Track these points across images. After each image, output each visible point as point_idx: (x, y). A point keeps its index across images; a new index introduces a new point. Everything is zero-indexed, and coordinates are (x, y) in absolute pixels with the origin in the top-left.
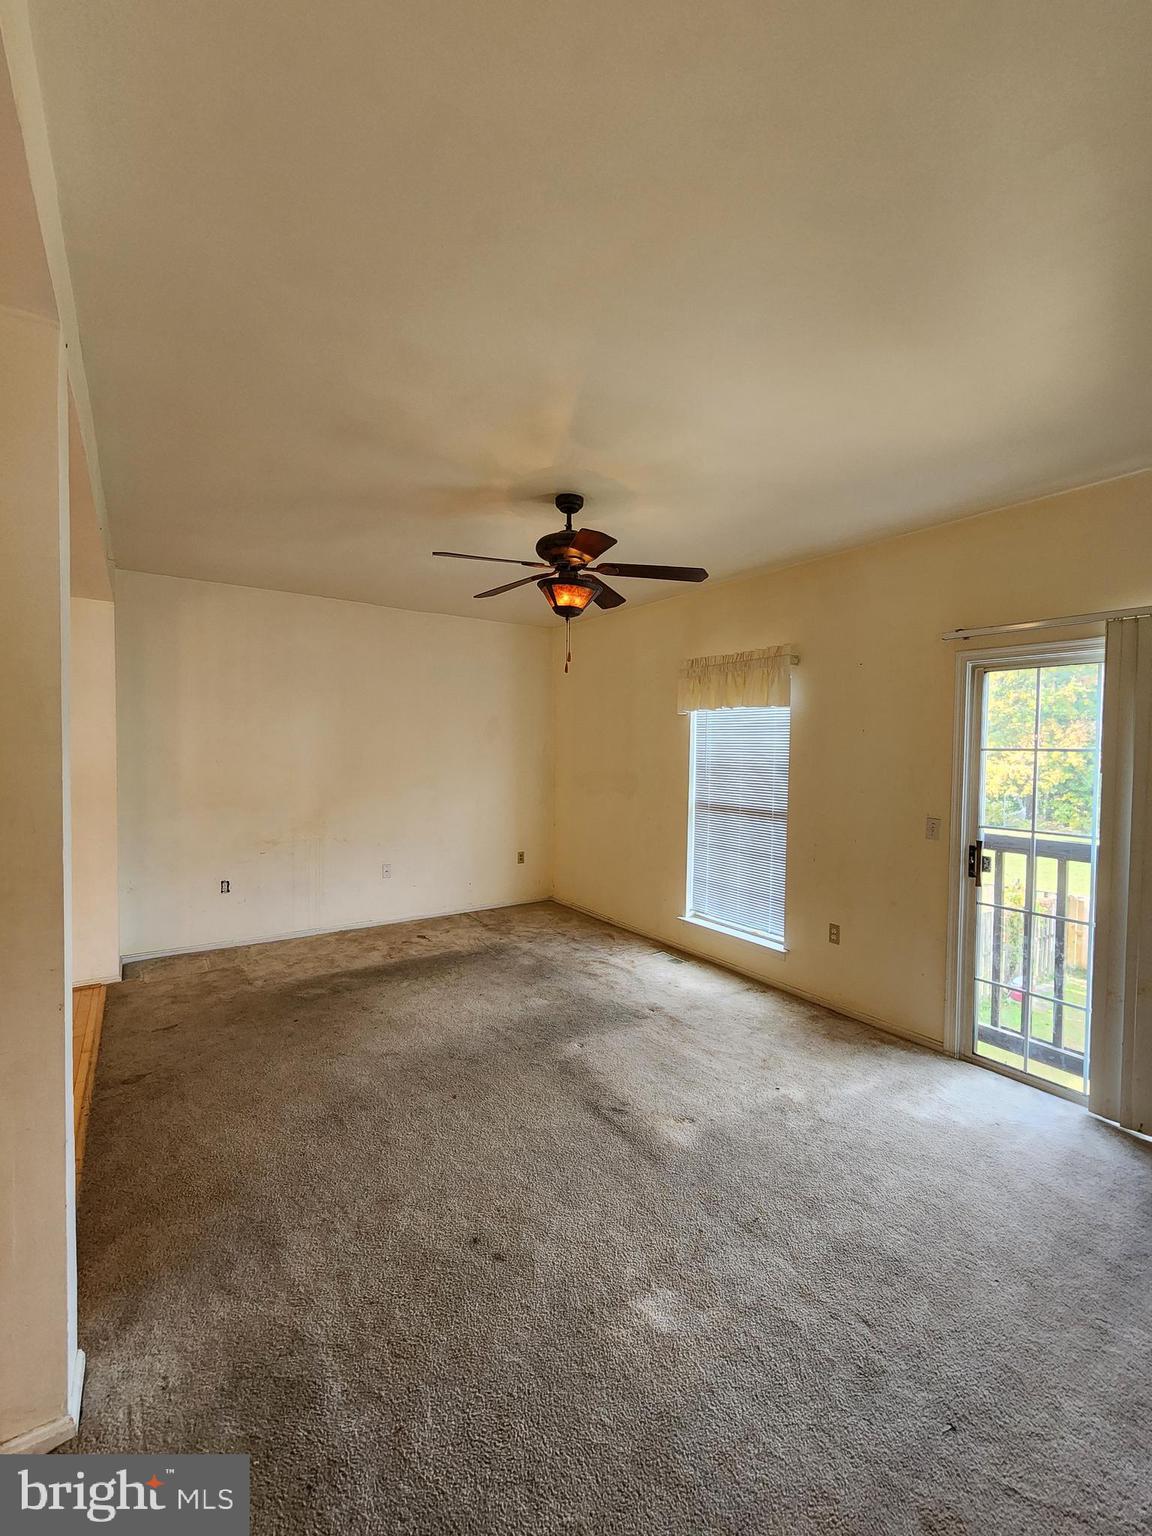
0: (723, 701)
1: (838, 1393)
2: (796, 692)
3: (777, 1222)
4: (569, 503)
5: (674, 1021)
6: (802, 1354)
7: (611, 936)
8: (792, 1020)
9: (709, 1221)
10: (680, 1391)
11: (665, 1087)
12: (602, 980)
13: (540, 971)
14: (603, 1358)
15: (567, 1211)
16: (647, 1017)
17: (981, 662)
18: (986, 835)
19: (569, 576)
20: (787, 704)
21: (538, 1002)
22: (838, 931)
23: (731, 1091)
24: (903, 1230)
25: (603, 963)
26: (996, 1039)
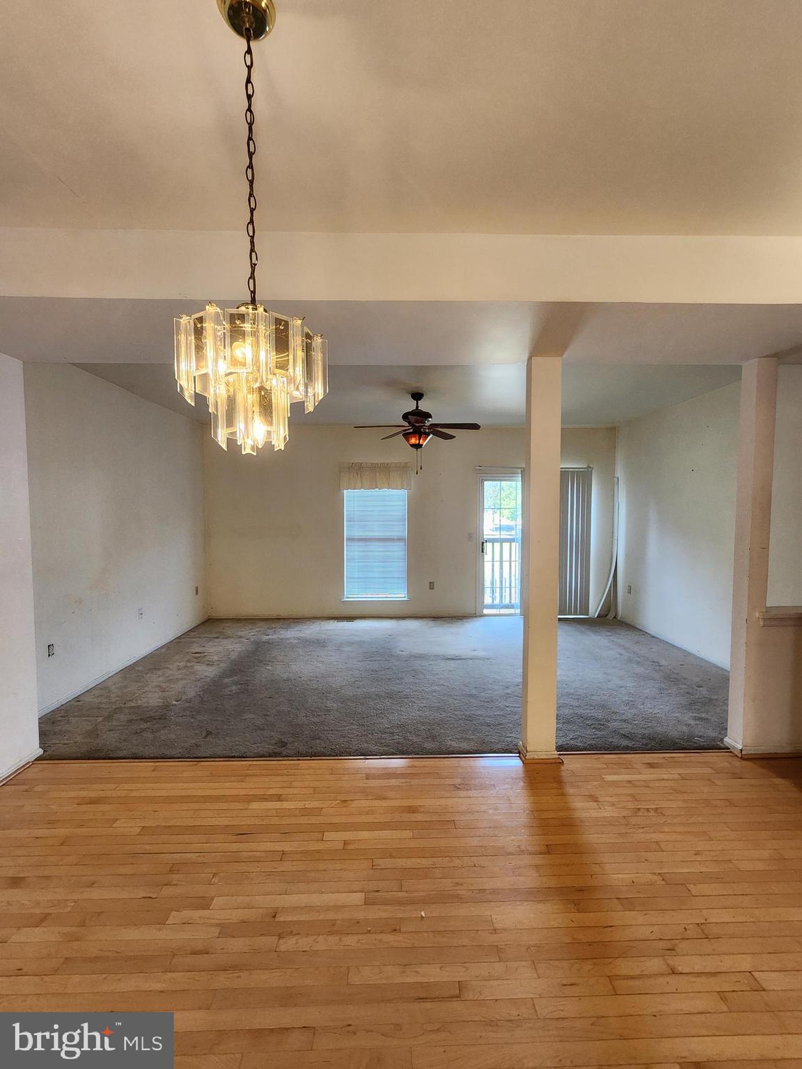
4: (417, 396)
17: (482, 478)
18: (486, 539)
20: (409, 489)
22: (433, 585)
26: (492, 606)
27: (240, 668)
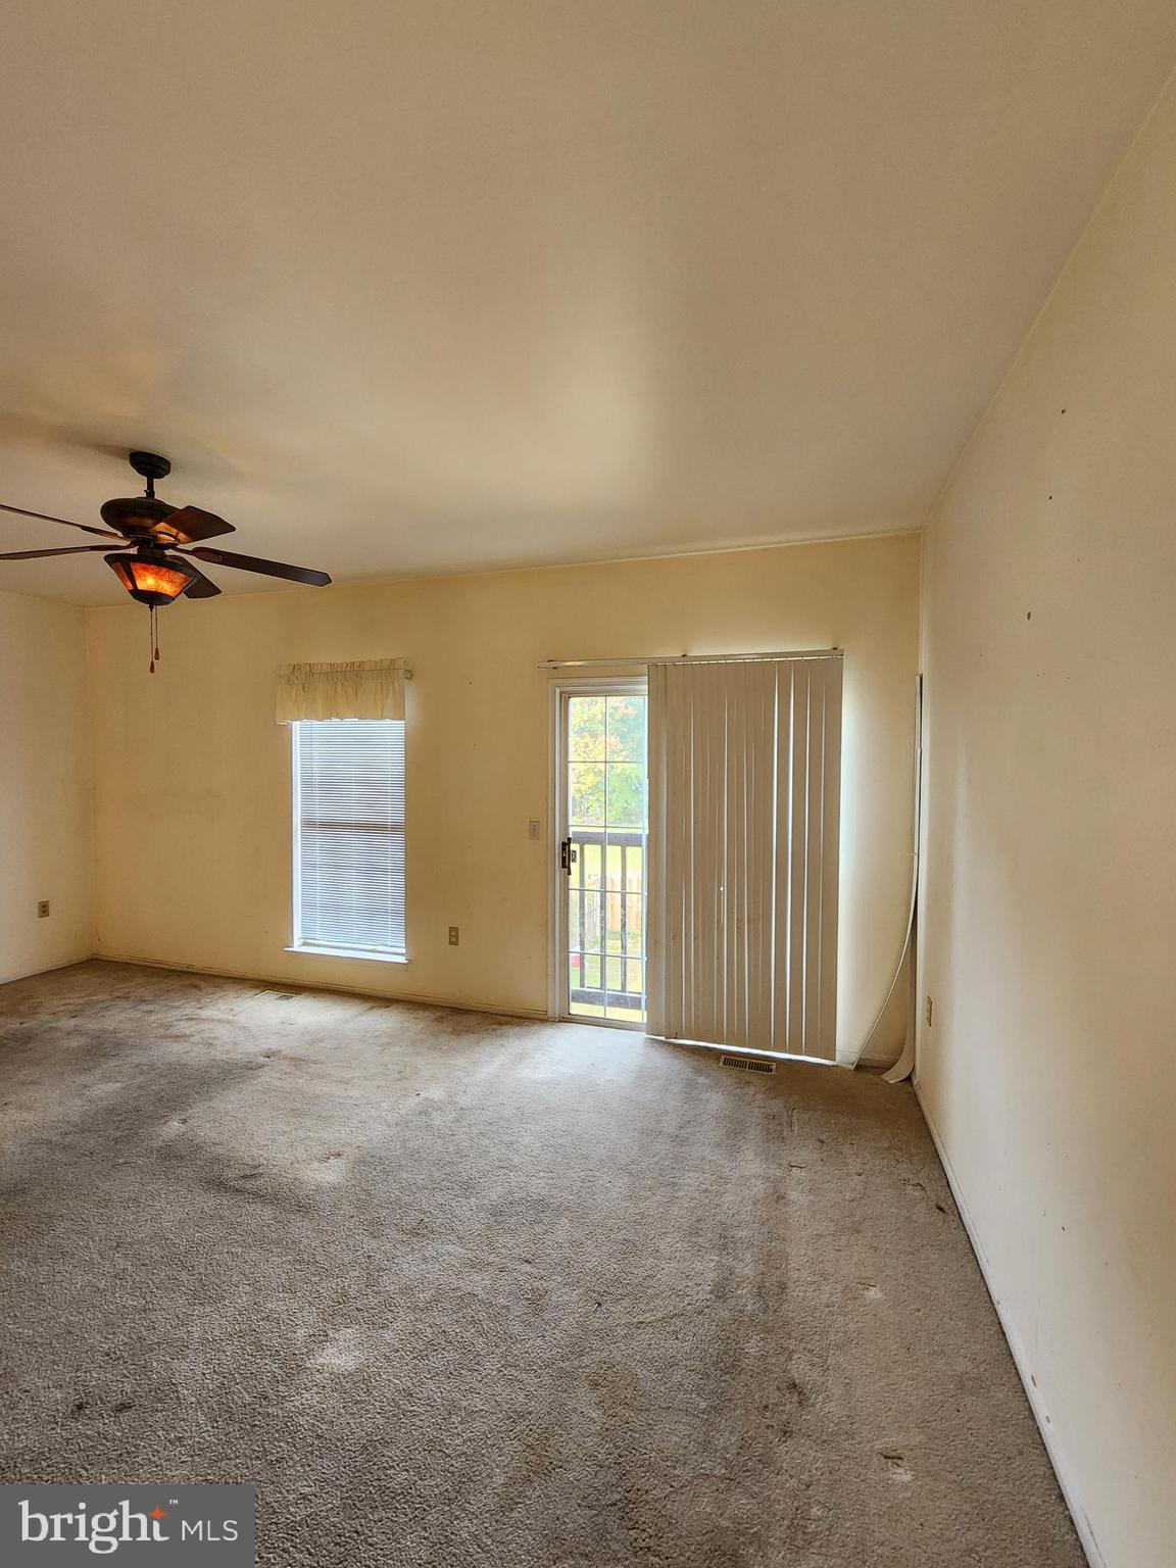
0: (331, 711)
1: (516, 1328)
2: (411, 705)
3: (440, 1215)
4: (151, 465)
5: (297, 1062)
6: (482, 1316)
7: (196, 987)
8: (419, 1027)
9: (374, 1244)
10: (379, 1413)
11: (301, 1133)
12: (193, 1039)
13: (99, 1050)
14: (289, 1434)
15: (208, 1310)
16: (262, 1066)
17: (567, 689)
18: (574, 833)
19: (154, 555)
20: (402, 718)
21: (105, 1088)
22: (457, 934)
23: (374, 1113)
24: (542, 1174)
25: (192, 1019)
26: (585, 998)
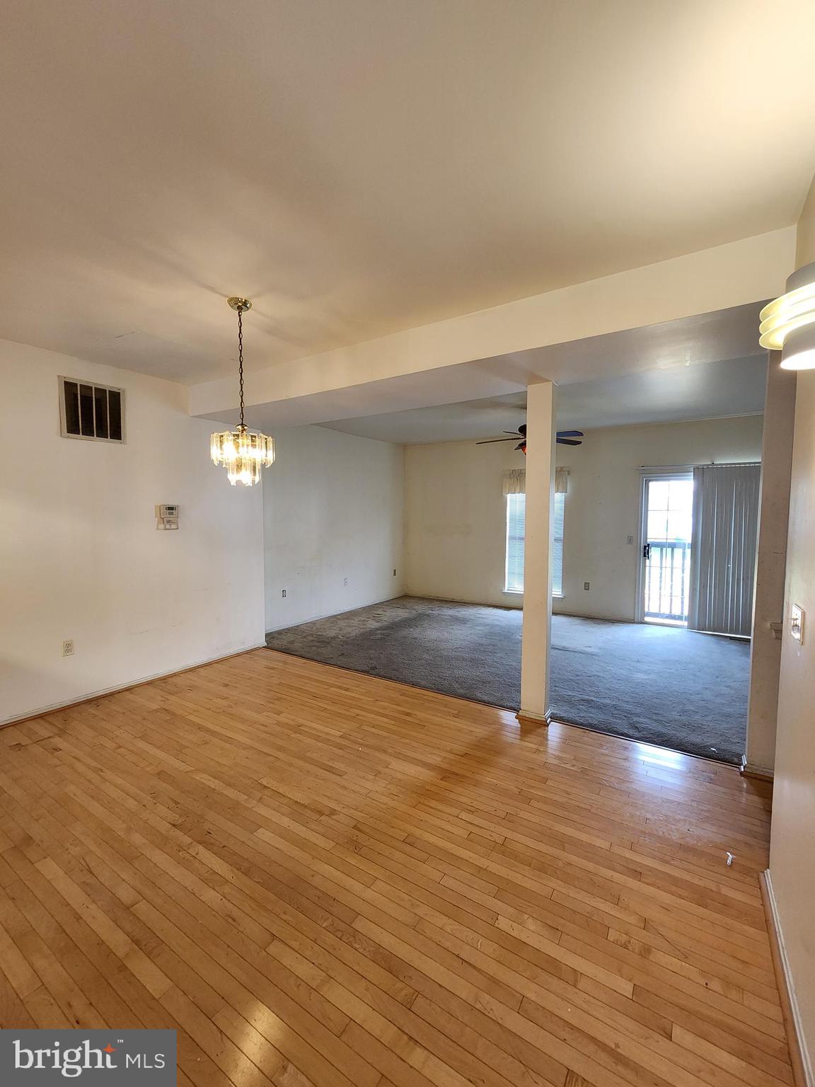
2: (569, 486)
18: (651, 542)
20: (564, 492)
22: (589, 585)
26: (653, 614)
27: (396, 626)
